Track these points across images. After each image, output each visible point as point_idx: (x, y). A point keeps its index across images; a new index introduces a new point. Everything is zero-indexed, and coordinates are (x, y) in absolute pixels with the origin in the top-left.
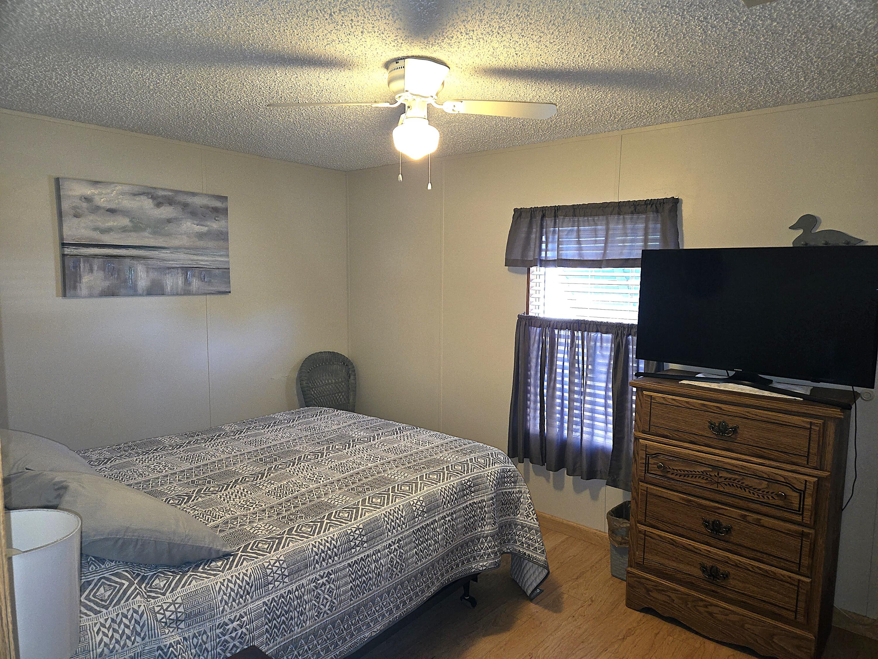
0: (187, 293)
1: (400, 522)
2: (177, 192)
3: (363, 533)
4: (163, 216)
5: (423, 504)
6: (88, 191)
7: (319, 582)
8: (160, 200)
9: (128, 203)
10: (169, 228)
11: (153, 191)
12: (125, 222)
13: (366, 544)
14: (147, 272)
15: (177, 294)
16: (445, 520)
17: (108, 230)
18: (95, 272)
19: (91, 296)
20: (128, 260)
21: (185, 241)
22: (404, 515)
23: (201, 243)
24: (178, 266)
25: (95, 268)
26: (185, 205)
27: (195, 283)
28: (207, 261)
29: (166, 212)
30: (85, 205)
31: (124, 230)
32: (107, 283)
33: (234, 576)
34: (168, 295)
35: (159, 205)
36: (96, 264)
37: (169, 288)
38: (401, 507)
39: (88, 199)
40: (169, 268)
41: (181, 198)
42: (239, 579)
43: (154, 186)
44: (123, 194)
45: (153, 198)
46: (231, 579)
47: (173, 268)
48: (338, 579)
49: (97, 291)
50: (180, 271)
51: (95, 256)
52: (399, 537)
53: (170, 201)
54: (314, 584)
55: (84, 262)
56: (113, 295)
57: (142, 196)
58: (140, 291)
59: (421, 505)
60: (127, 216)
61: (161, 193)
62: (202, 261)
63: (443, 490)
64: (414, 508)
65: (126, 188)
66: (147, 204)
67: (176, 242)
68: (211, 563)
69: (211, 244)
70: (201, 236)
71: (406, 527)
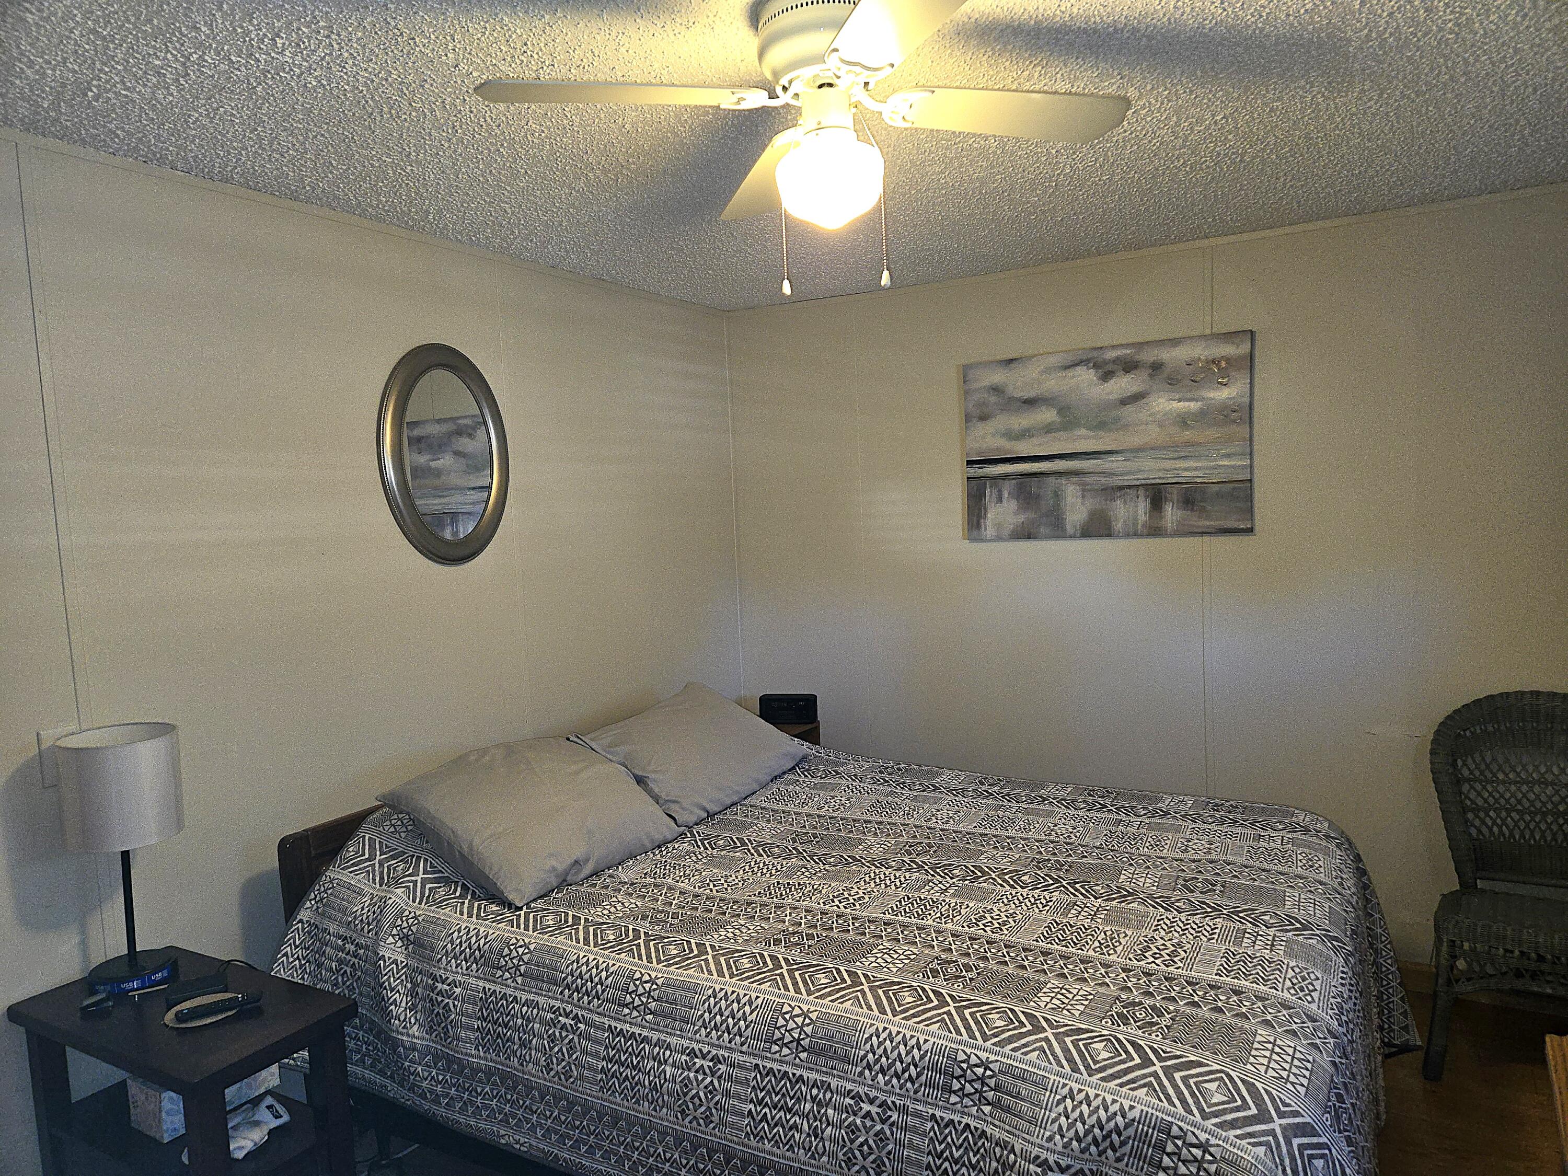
0: (1155, 531)
2: (1140, 346)
3: (655, 994)
4: (1114, 396)
5: (808, 1030)
6: (997, 377)
7: (560, 1018)
8: (1110, 367)
9: (1053, 384)
10: (1130, 412)
11: (1095, 354)
12: (1049, 415)
13: (651, 1016)
14: (1083, 497)
15: (1136, 535)
16: (857, 1104)
17: (1024, 434)
18: (1005, 501)
19: (999, 538)
20: (1051, 480)
21: (1153, 434)
22: (749, 1019)
23: (1188, 435)
24: (1138, 483)
25: (1006, 494)
26: (1157, 367)
27: (1171, 514)
28: (1196, 469)
29: (1123, 384)
30: (993, 399)
31: (1049, 429)
32: (1021, 518)
34: (1118, 537)
35: (1107, 376)
36: (1007, 488)
37: (1120, 525)
38: (760, 1001)
39: (996, 390)
40: (1121, 488)
41: (1149, 356)
43: (1099, 345)
44: (1048, 370)
45: (1096, 366)
47: (1129, 487)
48: (589, 1038)
49: (1006, 532)
50: (1141, 492)
51: (1005, 477)
52: (721, 1052)
53: (1129, 366)
55: (991, 487)
56: (1029, 537)
57: (1077, 368)
58: (1070, 530)
59: (801, 1028)
60: (1053, 406)
61: (1111, 354)
62: (1186, 469)
64: (781, 1022)
65: (1053, 360)
66: (1086, 376)
67: (1134, 440)
69: (1213, 433)
70: (1183, 421)
71: (742, 1044)
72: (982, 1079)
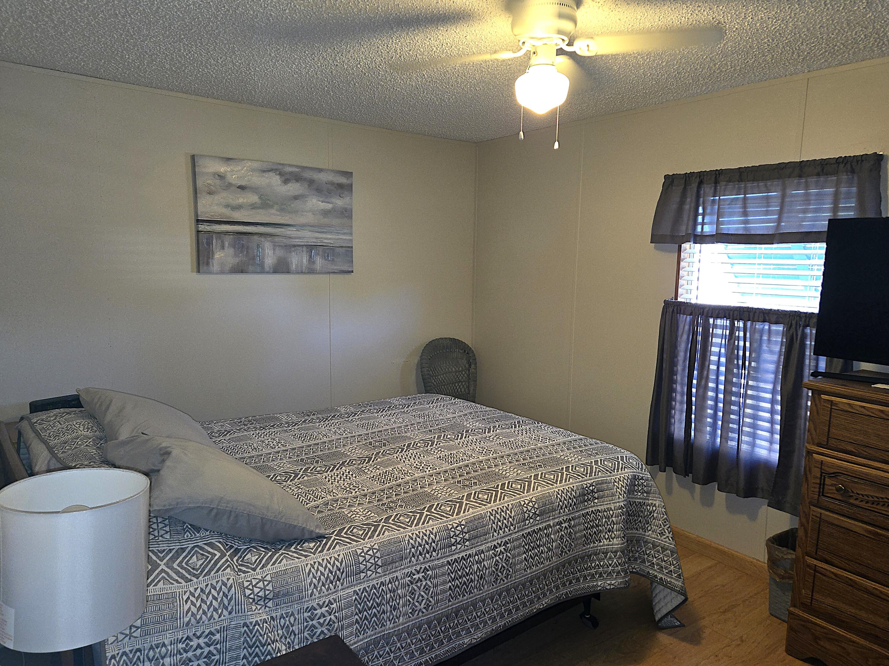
0: (311, 271)
1: (508, 522)
2: (304, 168)
3: (465, 530)
4: (291, 194)
5: (536, 506)
6: (222, 169)
7: (414, 577)
8: (288, 176)
9: (257, 180)
10: (297, 204)
11: (280, 167)
12: (254, 198)
13: (468, 542)
14: (274, 250)
15: (302, 273)
16: (561, 526)
17: (238, 207)
18: (226, 248)
19: (222, 272)
20: (256, 237)
21: (309, 218)
22: (512, 516)
23: (326, 221)
24: (303, 244)
25: (227, 244)
26: (311, 182)
27: (319, 262)
28: (330, 239)
29: (294, 188)
30: (218, 182)
31: (253, 207)
32: (237, 260)
33: (325, 560)
34: (293, 273)
35: (286, 181)
36: (228, 240)
37: (294, 266)
38: (510, 506)
39: (221, 177)
40: (294, 246)
41: (308, 175)
42: (330, 563)
43: (282, 162)
44: (253, 170)
45: (281, 174)
46: (321, 562)
47: (299, 246)
48: (436, 577)
49: (227, 268)
50: (305, 249)
51: (227, 233)
52: (506, 539)
53: (297, 178)
54: (409, 578)
55: (216, 239)
56: (242, 272)
57: (270, 173)
58: (267, 268)
59: (533, 507)
60: (256, 193)
61: (289, 169)
62: (326, 239)
63: (560, 492)
64: (525, 509)
65: (256, 165)
66: (275, 180)
67: (302, 220)
68: (304, 543)
69: (335, 221)
70: (326, 213)
71: (515, 528)
72: (592, 491)
